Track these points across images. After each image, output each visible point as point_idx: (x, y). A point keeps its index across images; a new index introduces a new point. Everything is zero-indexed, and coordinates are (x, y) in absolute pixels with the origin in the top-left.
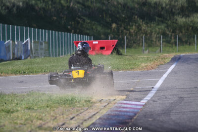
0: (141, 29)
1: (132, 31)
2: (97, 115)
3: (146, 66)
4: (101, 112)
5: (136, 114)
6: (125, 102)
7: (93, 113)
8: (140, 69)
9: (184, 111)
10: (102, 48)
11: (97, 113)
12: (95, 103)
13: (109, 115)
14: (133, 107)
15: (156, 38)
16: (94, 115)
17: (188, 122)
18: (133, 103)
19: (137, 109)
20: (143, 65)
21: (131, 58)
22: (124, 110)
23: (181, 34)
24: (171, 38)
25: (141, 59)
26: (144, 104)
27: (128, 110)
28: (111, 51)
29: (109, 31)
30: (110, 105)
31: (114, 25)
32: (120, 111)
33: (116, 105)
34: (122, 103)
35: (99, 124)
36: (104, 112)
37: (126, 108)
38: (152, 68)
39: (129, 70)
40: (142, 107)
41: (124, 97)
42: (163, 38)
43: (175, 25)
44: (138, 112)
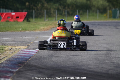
0: (44, 6)
1: (38, 7)
2: (5, 58)
3: (43, 29)
4: (9, 56)
5: (31, 58)
6: (25, 50)
7: (4, 57)
8: (39, 31)
9: (62, 55)
10: (17, 17)
11: (6, 57)
12: (6, 51)
13: (13, 58)
14: (30, 53)
15: (53, 12)
16: (4, 58)
17: (62, 62)
18: (31, 51)
19: (32, 54)
20: (42, 28)
21: (36, 24)
22: (24, 55)
23: (68, 10)
24: (62, 12)
25: (41, 25)
26: (37, 51)
27: (26, 55)
28: (23, 19)
29: (24, 7)
30: (16, 52)
31: (27, 4)
32: (21, 56)
33: (19, 52)
34: (23, 51)
35: (5, 63)
36: (11, 56)
37: (25, 54)
38: (47, 30)
39: (32, 31)
40: (35, 53)
41: (26, 47)
42: (57, 12)
43: (65, 4)
44: (32, 56)
